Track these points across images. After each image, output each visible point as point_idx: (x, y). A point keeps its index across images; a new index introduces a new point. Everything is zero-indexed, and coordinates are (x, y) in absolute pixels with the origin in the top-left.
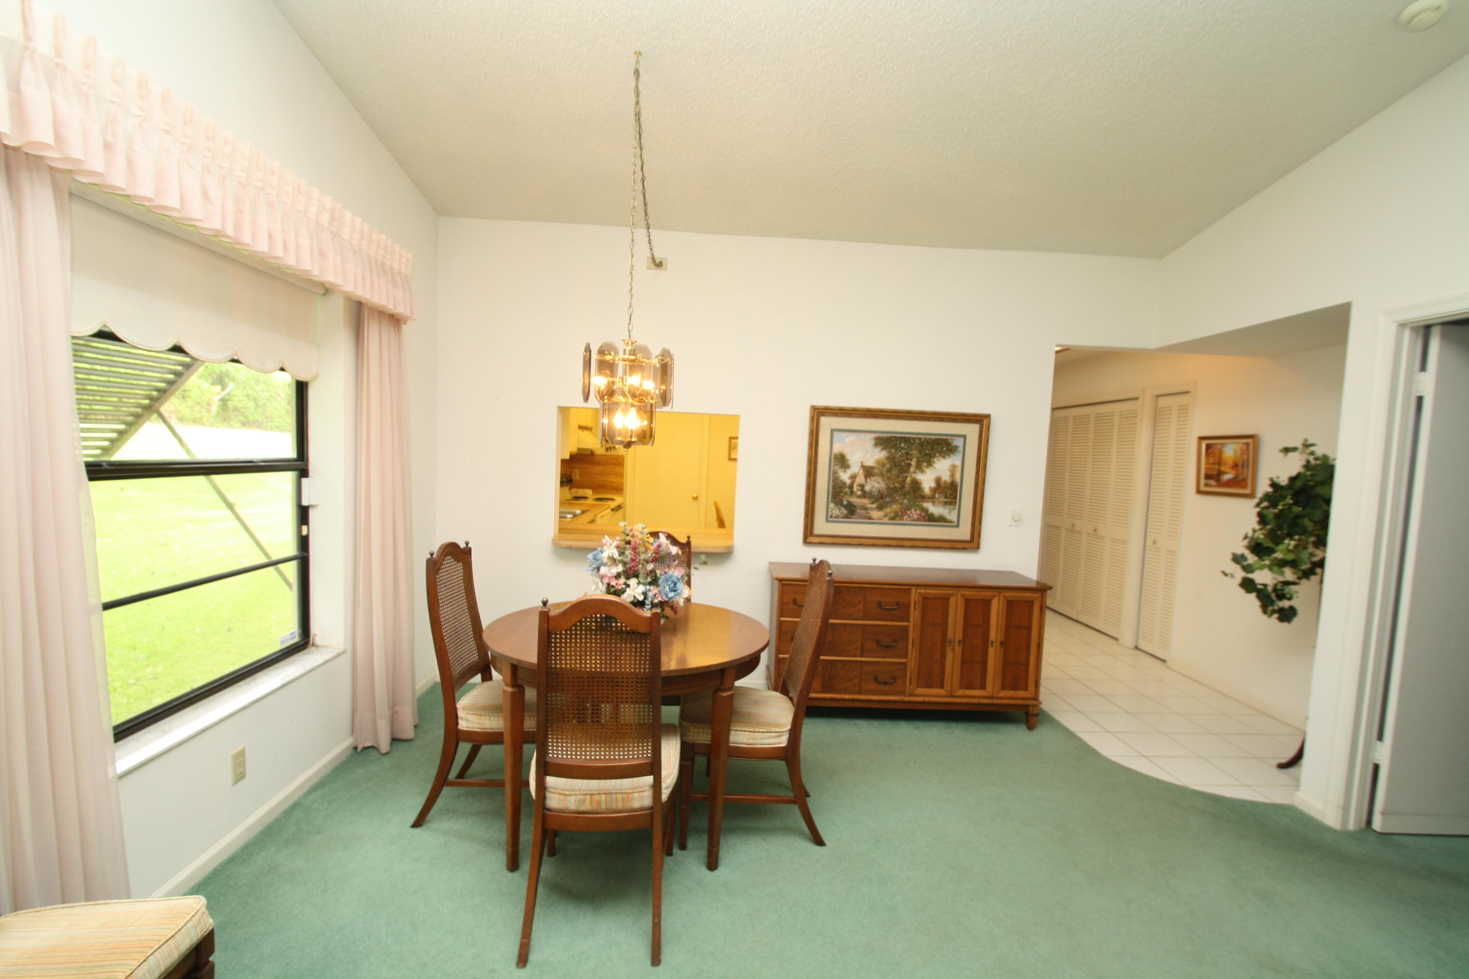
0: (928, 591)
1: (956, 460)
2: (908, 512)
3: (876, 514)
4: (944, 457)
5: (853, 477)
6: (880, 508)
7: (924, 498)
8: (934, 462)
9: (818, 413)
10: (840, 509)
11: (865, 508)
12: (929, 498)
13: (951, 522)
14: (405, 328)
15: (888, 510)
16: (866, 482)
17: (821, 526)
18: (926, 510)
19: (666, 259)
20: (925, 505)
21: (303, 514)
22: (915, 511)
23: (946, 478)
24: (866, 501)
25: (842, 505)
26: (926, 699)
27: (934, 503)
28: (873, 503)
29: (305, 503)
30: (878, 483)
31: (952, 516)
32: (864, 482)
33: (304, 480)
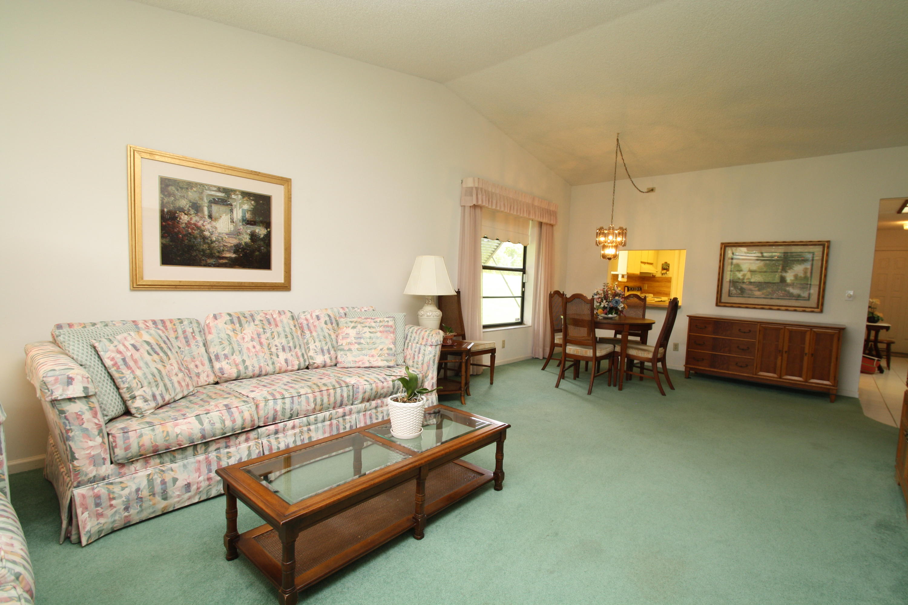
0: (767, 326)
1: (808, 266)
2: (777, 292)
3: (757, 293)
4: (800, 264)
5: (744, 275)
6: (759, 290)
7: (788, 285)
8: (793, 267)
9: (725, 246)
10: (736, 291)
11: (751, 290)
12: (790, 285)
13: (804, 297)
14: (555, 228)
15: (764, 291)
16: (752, 277)
17: (725, 298)
18: (789, 292)
19: (655, 188)
20: (788, 289)
21: (524, 285)
22: (781, 291)
23: (801, 274)
24: (751, 287)
25: (738, 289)
26: (765, 378)
27: (793, 288)
28: (755, 288)
29: (524, 282)
30: (759, 278)
31: (805, 294)
32: (750, 277)
33: (524, 275)
